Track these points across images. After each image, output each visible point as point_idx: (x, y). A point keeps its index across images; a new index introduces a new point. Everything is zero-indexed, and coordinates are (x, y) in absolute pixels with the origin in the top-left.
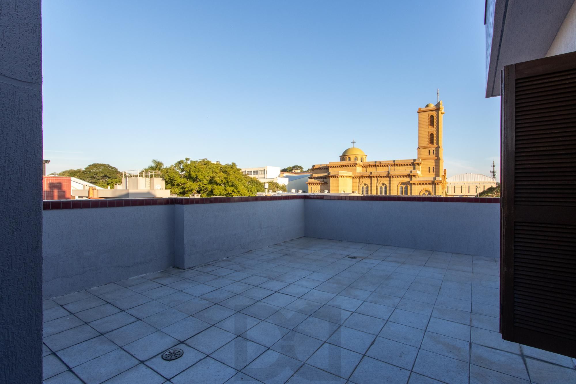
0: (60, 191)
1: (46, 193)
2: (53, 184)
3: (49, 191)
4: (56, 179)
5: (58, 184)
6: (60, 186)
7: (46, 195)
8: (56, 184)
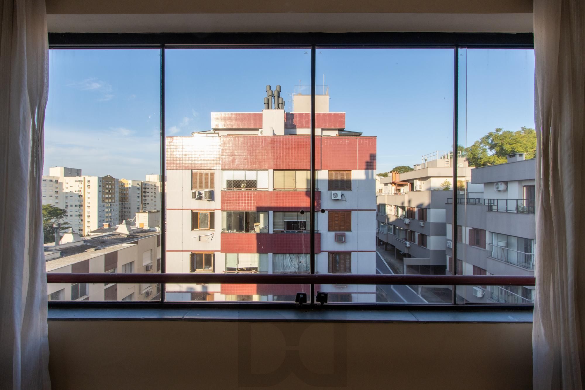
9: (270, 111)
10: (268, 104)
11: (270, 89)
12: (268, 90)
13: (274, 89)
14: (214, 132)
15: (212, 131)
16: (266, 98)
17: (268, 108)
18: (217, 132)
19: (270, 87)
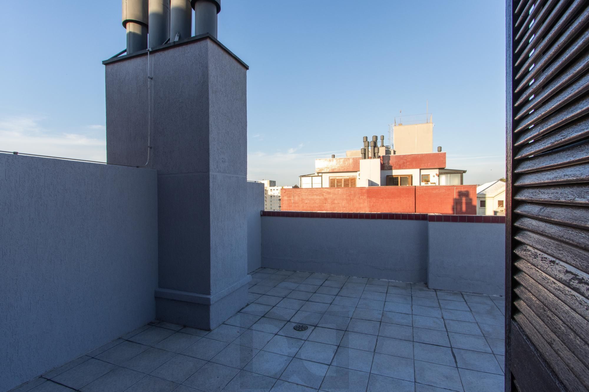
0: (467, 198)
1: (456, 200)
2: (461, 192)
3: (458, 198)
4: (463, 188)
5: (465, 192)
6: (467, 194)
7: (456, 202)
8: (463, 192)
9: (367, 161)
10: (365, 154)
11: (367, 140)
12: (365, 140)
13: (370, 139)
14: (318, 175)
15: (316, 174)
16: (363, 148)
17: (365, 158)
18: (320, 174)
19: (367, 137)
